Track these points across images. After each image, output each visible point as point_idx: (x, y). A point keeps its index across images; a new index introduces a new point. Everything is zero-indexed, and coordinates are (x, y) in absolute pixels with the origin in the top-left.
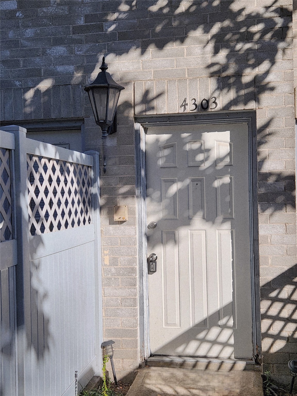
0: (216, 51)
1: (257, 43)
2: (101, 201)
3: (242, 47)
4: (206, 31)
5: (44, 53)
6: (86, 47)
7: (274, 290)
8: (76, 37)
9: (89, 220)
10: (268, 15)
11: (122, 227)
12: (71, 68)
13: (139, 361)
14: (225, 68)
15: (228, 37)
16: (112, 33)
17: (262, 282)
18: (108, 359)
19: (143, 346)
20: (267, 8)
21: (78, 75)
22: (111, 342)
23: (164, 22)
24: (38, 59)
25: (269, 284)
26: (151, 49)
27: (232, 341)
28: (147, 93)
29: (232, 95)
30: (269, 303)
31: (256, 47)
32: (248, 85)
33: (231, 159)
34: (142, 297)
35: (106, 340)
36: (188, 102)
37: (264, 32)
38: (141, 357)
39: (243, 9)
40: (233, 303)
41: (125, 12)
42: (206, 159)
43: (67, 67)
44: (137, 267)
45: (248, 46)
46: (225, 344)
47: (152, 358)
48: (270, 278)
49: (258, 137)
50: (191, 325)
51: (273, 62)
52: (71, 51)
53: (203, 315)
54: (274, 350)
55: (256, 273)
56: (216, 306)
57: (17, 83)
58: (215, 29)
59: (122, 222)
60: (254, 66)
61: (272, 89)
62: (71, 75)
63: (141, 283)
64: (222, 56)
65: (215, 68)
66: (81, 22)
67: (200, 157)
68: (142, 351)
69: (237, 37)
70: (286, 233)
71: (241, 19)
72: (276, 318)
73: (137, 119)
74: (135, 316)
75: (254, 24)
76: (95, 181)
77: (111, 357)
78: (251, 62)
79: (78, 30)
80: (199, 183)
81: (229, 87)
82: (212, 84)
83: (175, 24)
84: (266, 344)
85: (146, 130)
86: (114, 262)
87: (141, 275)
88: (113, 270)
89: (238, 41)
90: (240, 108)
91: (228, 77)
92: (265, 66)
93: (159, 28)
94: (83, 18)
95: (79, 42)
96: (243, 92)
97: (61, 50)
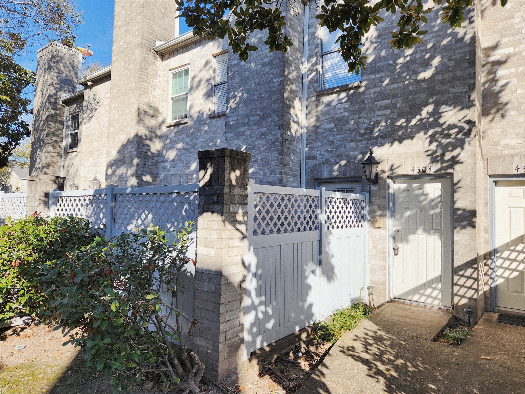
0: (431, 142)
1: (453, 138)
2: (368, 217)
3: (445, 141)
4: (425, 133)
5: (345, 146)
6: (364, 143)
7: (462, 270)
8: (360, 138)
9: (362, 226)
10: (460, 124)
11: (379, 230)
12: (357, 153)
13: (387, 299)
14: (436, 152)
15: (437, 136)
16: (378, 136)
17: (455, 265)
18: (371, 295)
19: (389, 292)
20: (460, 121)
21: (360, 156)
22: (373, 287)
23: (404, 130)
24: (342, 149)
25: (459, 267)
26: (396, 143)
27: (440, 297)
28: (392, 166)
29: (438, 166)
30: (458, 277)
31: (453, 141)
32: (448, 161)
33: (441, 198)
34: (389, 267)
35: (370, 285)
36: (415, 168)
37: (458, 133)
38: (389, 297)
39: (445, 123)
40: (441, 276)
41: (383, 126)
42: (425, 199)
43: (355, 152)
44: (387, 251)
45: (448, 140)
46: (435, 298)
47: (395, 299)
48: (460, 263)
49: (455, 188)
50: (417, 285)
51: (462, 149)
52: (357, 145)
53: (424, 280)
54: (461, 303)
55: (453, 261)
56: (432, 276)
57: (332, 161)
58: (431, 132)
59: (379, 228)
60: (451, 151)
61: (462, 163)
62: (356, 157)
63: (389, 260)
64: (434, 146)
65: (430, 153)
66: (363, 131)
67: (423, 198)
68: (389, 294)
69: (442, 136)
70: (470, 239)
71: (444, 127)
72: (463, 286)
73: (388, 177)
74: (385, 276)
75: (453, 129)
76: (365, 207)
77: (372, 294)
78: (450, 148)
79: (361, 135)
80: (423, 210)
81: (437, 162)
82: (428, 160)
83: (409, 131)
84: (456, 299)
85: (394, 182)
86: (375, 247)
87: (389, 256)
88: (374, 252)
89: (443, 138)
90: (443, 172)
91: (438, 156)
92: (458, 150)
93: (400, 133)
94: (363, 130)
95: (361, 140)
96: (445, 165)
97: (353, 145)
